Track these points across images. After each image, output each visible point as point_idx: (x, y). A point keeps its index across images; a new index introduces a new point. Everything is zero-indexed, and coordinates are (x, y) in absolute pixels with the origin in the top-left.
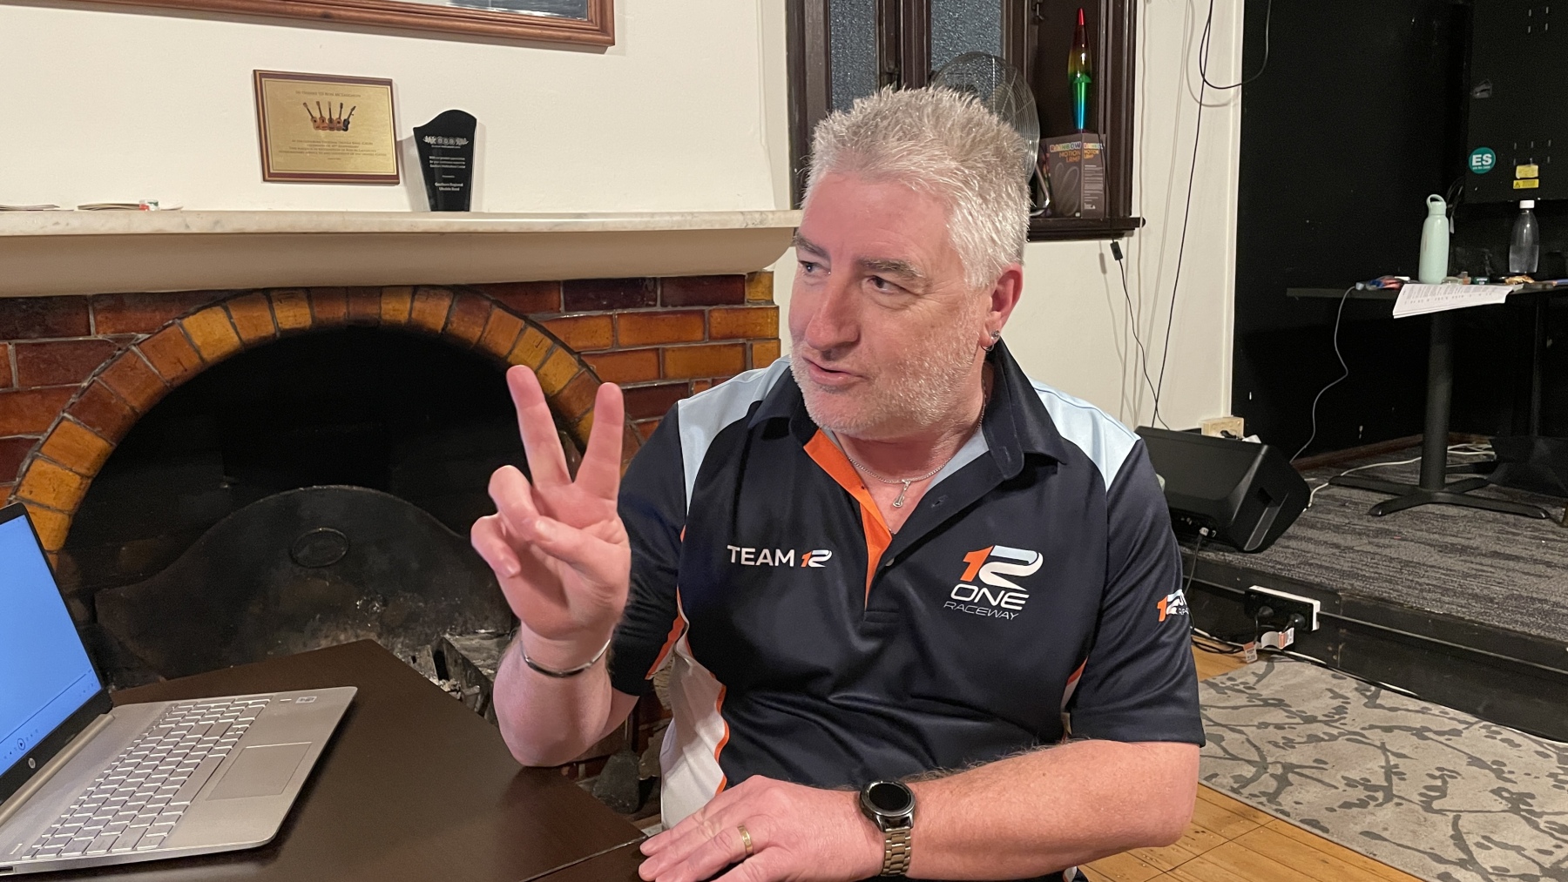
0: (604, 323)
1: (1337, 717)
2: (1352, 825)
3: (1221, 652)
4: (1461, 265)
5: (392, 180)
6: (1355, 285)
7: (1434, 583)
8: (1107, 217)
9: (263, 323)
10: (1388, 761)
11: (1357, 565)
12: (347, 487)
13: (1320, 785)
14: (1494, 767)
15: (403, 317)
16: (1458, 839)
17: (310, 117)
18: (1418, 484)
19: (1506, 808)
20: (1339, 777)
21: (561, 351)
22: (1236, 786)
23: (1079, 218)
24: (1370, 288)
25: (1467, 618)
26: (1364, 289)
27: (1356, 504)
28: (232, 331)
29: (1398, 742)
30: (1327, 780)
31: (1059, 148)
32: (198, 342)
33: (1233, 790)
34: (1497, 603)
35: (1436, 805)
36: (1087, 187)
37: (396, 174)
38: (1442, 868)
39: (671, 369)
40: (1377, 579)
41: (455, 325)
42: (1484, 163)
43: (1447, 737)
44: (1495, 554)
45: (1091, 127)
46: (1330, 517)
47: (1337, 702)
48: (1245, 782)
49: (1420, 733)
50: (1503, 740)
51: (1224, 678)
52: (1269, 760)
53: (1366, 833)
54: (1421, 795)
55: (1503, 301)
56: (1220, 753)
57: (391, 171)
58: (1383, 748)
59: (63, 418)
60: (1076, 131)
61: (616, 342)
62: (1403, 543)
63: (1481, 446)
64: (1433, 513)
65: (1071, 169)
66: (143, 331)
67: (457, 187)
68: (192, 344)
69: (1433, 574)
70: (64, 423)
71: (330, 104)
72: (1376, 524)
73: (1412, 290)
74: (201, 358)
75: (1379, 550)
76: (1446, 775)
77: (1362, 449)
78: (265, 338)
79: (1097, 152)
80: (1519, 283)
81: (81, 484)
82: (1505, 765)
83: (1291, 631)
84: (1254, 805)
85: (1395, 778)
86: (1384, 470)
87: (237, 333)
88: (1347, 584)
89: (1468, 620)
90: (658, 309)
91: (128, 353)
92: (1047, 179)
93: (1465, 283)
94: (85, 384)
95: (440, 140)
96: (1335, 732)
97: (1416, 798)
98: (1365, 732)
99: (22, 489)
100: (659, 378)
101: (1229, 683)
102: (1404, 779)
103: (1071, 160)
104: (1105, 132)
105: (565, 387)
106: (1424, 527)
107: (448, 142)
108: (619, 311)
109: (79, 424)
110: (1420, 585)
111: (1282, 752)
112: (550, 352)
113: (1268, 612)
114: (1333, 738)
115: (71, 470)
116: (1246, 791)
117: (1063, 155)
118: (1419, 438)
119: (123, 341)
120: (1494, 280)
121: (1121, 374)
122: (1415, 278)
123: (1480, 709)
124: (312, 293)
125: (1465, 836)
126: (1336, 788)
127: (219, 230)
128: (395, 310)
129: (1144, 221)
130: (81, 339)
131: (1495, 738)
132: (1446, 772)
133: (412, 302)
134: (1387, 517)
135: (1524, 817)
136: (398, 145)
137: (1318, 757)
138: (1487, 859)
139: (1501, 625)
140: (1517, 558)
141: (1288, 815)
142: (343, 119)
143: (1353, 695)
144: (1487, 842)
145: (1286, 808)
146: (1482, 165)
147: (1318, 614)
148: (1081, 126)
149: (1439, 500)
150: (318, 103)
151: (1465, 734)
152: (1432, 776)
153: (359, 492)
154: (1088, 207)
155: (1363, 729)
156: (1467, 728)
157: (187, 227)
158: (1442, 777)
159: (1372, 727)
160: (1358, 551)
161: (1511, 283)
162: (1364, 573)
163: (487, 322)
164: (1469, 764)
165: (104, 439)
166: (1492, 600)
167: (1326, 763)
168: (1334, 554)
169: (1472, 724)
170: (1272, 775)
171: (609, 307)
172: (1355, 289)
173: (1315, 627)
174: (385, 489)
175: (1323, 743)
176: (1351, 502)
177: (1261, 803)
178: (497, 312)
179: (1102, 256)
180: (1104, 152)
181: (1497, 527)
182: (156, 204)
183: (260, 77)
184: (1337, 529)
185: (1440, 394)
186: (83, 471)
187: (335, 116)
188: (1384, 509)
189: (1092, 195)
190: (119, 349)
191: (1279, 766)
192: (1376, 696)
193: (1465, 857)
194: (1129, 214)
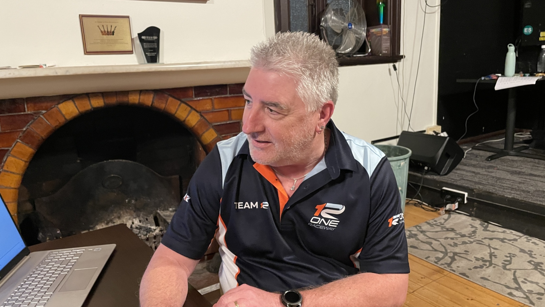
0: (209, 101)
1: (473, 235)
2: (477, 275)
3: (432, 211)
4: (520, 69)
5: (131, 52)
6: (481, 77)
7: (509, 186)
8: (391, 55)
9: (87, 105)
10: (491, 251)
11: (481, 180)
12: (121, 160)
13: (466, 260)
14: (529, 252)
15: (137, 101)
16: (515, 280)
17: (100, 31)
18: (503, 148)
19: (533, 268)
20: (473, 257)
21: (193, 111)
22: (436, 261)
23: (381, 56)
24: (487, 79)
25: (520, 199)
26: (484, 79)
27: (481, 156)
28: (76, 108)
29: (495, 244)
30: (469, 258)
31: (373, 30)
32: (64, 113)
33: (436, 262)
34: (531, 193)
35: (508, 267)
36: (384, 44)
37: (132, 50)
38: (509, 291)
39: (233, 117)
40: (488, 185)
41: (155, 104)
42: (529, 31)
43: (512, 241)
44: (531, 175)
45: (385, 22)
46: (472, 161)
47: (473, 229)
48: (439, 259)
49: (502, 240)
50: (532, 243)
51: (433, 221)
52: (449, 251)
53: (482, 278)
54: (503, 263)
55: (534, 83)
56: (431, 249)
57: (130, 49)
58: (489, 246)
59: (18, 142)
60: (379, 24)
61: (213, 108)
62: (498, 171)
63: (527, 133)
64: (509, 159)
65: (378, 38)
66: (44, 110)
67: (154, 54)
68: (62, 114)
69: (508, 183)
70: (18, 143)
71: (107, 26)
72: (488, 164)
73: (502, 79)
74: (65, 119)
75: (489, 174)
76: (512, 256)
77: (484, 135)
78: (88, 111)
79: (387, 32)
80: (540, 76)
81: (25, 164)
82: (532, 252)
83: (457, 204)
84: (443, 268)
85: (493, 258)
86: (492, 143)
87: (78, 109)
88: (477, 186)
89: (521, 200)
90: (228, 95)
91: (39, 118)
92: (369, 42)
93: (521, 76)
94: (24, 129)
95: (147, 37)
96: (472, 240)
97: (501, 264)
98: (483, 240)
99: (4, 167)
100: (229, 120)
101: (435, 223)
102: (496, 258)
103: (378, 35)
104: (390, 24)
105: (196, 124)
106: (505, 164)
107: (150, 38)
108: (214, 97)
109: (23, 143)
110: (503, 186)
111: (453, 248)
112: (190, 112)
113: (449, 197)
114: (471, 242)
115: (21, 160)
116: (440, 263)
117: (375, 33)
118: (504, 131)
119: (37, 114)
120: (532, 75)
121: (397, 112)
122: (503, 74)
123: (524, 231)
124: (104, 94)
125: (518, 279)
126: (472, 261)
127: (68, 74)
128: (134, 99)
129: (405, 57)
130: (22, 113)
131: (529, 242)
132: (511, 255)
133: (140, 95)
134: (492, 161)
135: (539, 271)
136: (132, 40)
137: (466, 250)
138: (526, 287)
139: (532, 202)
140: (539, 176)
141: (454, 271)
142: (112, 30)
143: (479, 226)
144: (525, 281)
145: (454, 269)
146: (528, 32)
147: (467, 198)
148: (382, 22)
149: (512, 154)
150: (103, 26)
151: (519, 240)
152: (507, 257)
153: (126, 162)
154: (384, 52)
155: (482, 239)
156: (519, 238)
157: (56, 73)
158: (510, 257)
159: (485, 238)
160: (481, 174)
161: (538, 76)
162: (483, 182)
163: (167, 102)
164: (520, 252)
165: (32, 148)
166: (529, 192)
167: (468, 252)
168: (473, 175)
169: (521, 237)
170: (449, 257)
171: (211, 96)
172: (481, 80)
173: (466, 202)
174: (135, 160)
175: (468, 245)
176: (480, 156)
177: (445, 267)
178: (170, 99)
179: (389, 70)
180: (390, 32)
181: (532, 164)
182: (45, 65)
183: (82, 17)
184: (474, 166)
185: (512, 117)
186: (26, 160)
187: (109, 30)
188: (491, 158)
189: (386, 47)
190: (36, 116)
191: (452, 253)
192: (487, 227)
193: (517, 286)
194: (400, 54)
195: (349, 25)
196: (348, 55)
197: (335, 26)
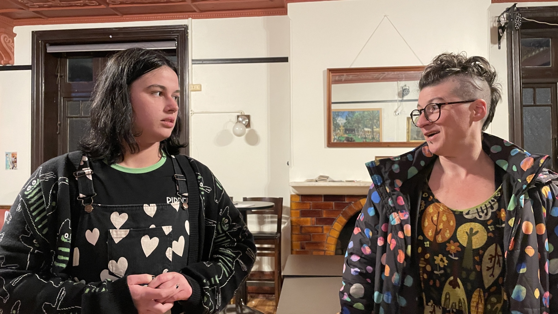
59: (340, 215)
66: (354, 202)
68: (361, 204)
81: (342, 227)
94: (344, 210)
99: (333, 226)
109: (343, 217)
115: (341, 224)
127: (365, 186)
130: (344, 202)
157: (361, 185)
165: (346, 220)
182: (356, 181)
190: (349, 204)
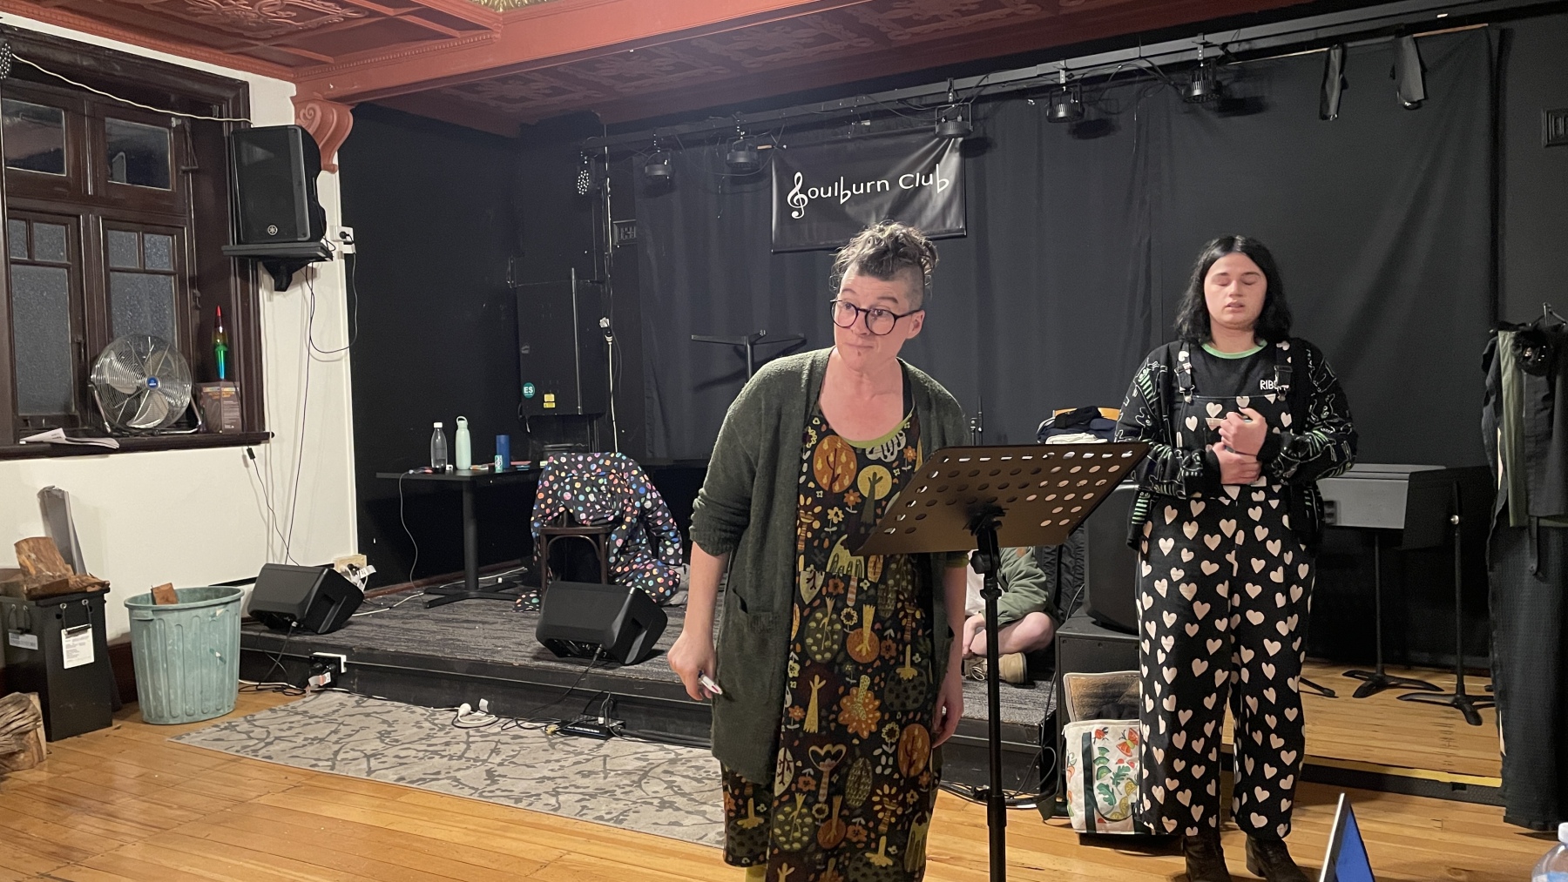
1: (331, 713)
6: (408, 471)
8: (244, 433)
13: (288, 742)
20: (302, 738)
23: (223, 434)
24: (417, 472)
26: (413, 474)
31: (208, 390)
36: (225, 414)
40: (380, 639)
42: (530, 392)
43: (381, 714)
45: (230, 378)
47: (339, 708)
51: (282, 706)
52: (271, 736)
58: (341, 723)
60: (220, 380)
62: (421, 621)
64: (462, 604)
65: (215, 403)
72: (420, 613)
75: (402, 625)
79: (234, 393)
83: (328, 675)
92: (200, 408)
96: (322, 720)
98: (339, 718)
103: (216, 397)
104: (240, 381)
113: (318, 666)
117: (209, 394)
126: (296, 742)
129: (273, 435)
134: (433, 608)
141: (257, 756)
143: (350, 703)
145: (258, 753)
147: (345, 663)
148: (223, 377)
149: (473, 596)
152: (353, 731)
154: (227, 427)
159: (345, 715)
160: (389, 627)
167: (302, 733)
170: (265, 742)
172: (408, 474)
173: (343, 670)
177: (247, 754)
179: (244, 457)
180: (239, 393)
188: (432, 603)
189: (231, 419)
191: (274, 738)
192: (364, 702)
193: (332, 757)
194: (264, 430)
195: (149, 382)
196: (151, 431)
197: (118, 382)
